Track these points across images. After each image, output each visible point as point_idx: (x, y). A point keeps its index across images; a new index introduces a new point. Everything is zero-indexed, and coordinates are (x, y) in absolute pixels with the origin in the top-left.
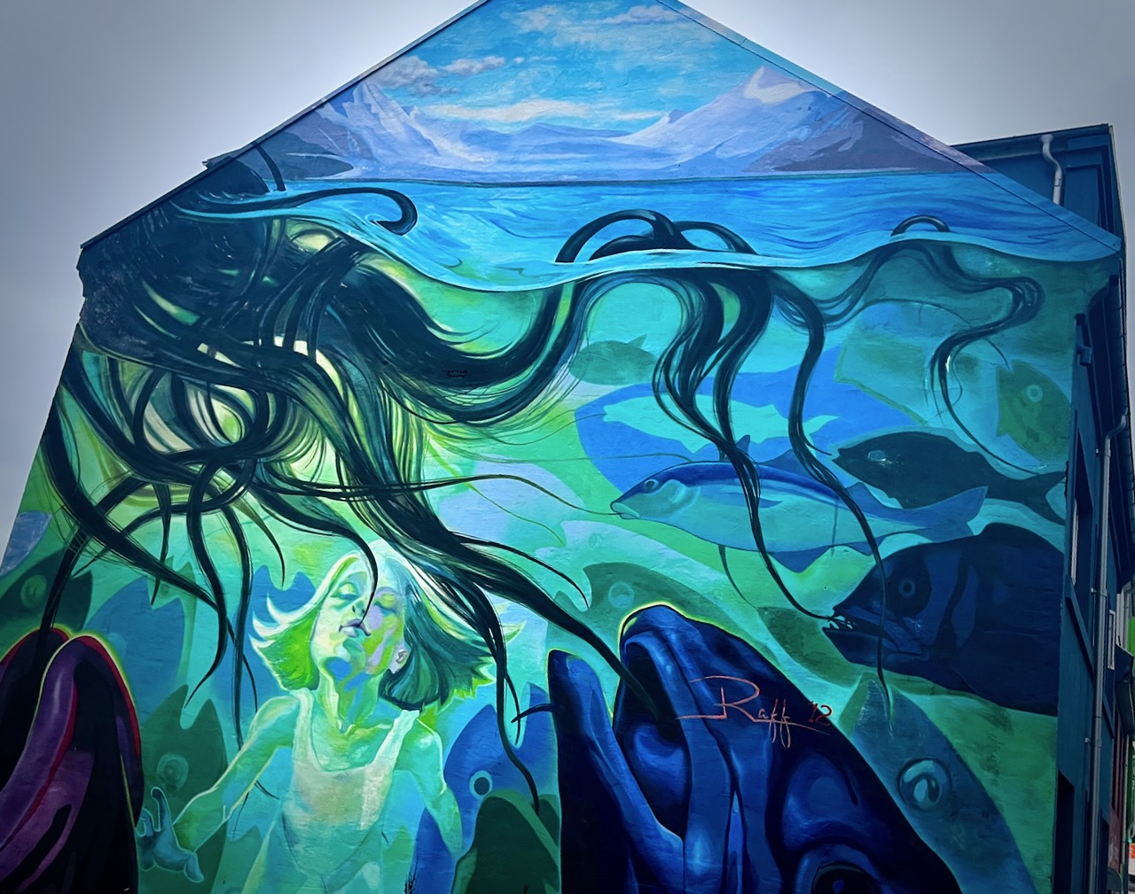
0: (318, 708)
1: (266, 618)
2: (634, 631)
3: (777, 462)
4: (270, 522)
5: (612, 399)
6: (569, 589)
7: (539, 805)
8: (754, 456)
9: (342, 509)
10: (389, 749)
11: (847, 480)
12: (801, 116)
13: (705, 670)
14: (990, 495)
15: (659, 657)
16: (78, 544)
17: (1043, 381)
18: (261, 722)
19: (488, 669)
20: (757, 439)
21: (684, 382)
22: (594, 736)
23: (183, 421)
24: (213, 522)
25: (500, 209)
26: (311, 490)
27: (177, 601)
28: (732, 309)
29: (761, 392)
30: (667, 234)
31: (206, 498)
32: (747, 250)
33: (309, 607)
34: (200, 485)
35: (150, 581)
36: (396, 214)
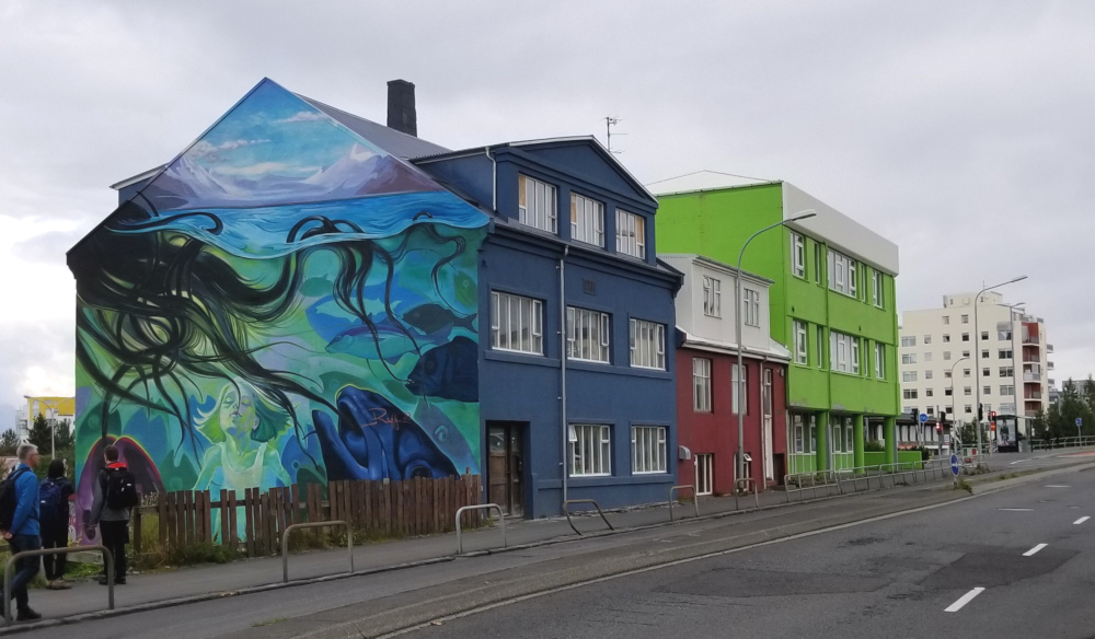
0: (228, 449)
1: (200, 417)
2: (341, 397)
3: (383, 322)
4: (190, 376)
5: (318, 303)
6: (314, 385)
7: (318, 468)
8: (375, 321)
9: (220, 366)
10: (259, 459)
11: (407, 326)
12: (374, 167)
13: (367, 408)
14: (456, 325)
15: (351, 406)
16: (108, 398)
17: (468, 278)
18: (207, 457)
19: (290, 422)
20: (375, 314)
21: (345, 292)
22: (332, 439)
23: (141, 336)
24: (165, 379)
25: (258, 218)
26: (205, 359)
27: (160, 416)
28: (358, 258)
29: (374, 294)
30: (329, 227)
31: (160, 370)
32: (361, 231)
33: (215, 409)
34: (156, 363)
35: (145, 408)
36: (213, 225)
